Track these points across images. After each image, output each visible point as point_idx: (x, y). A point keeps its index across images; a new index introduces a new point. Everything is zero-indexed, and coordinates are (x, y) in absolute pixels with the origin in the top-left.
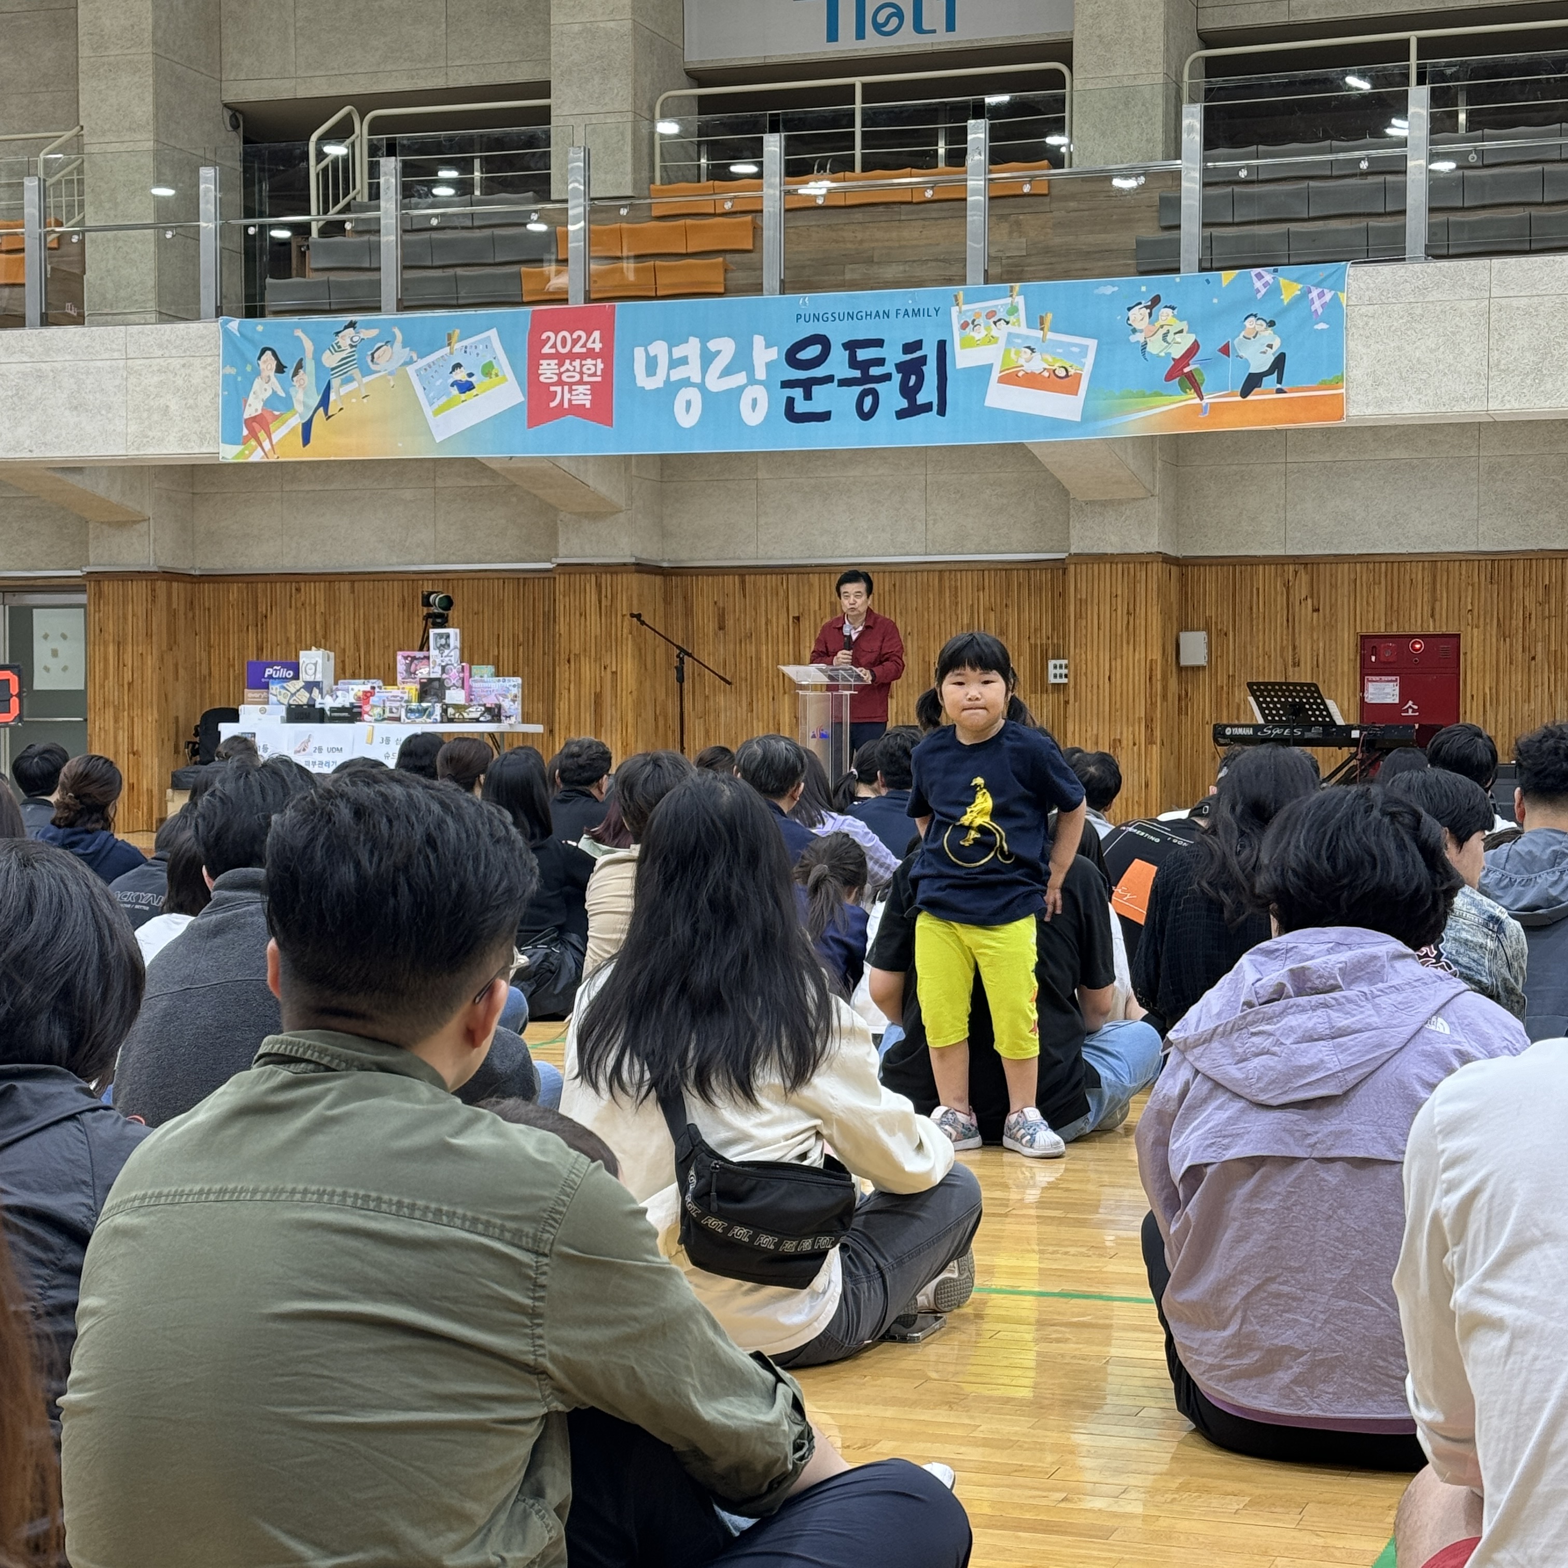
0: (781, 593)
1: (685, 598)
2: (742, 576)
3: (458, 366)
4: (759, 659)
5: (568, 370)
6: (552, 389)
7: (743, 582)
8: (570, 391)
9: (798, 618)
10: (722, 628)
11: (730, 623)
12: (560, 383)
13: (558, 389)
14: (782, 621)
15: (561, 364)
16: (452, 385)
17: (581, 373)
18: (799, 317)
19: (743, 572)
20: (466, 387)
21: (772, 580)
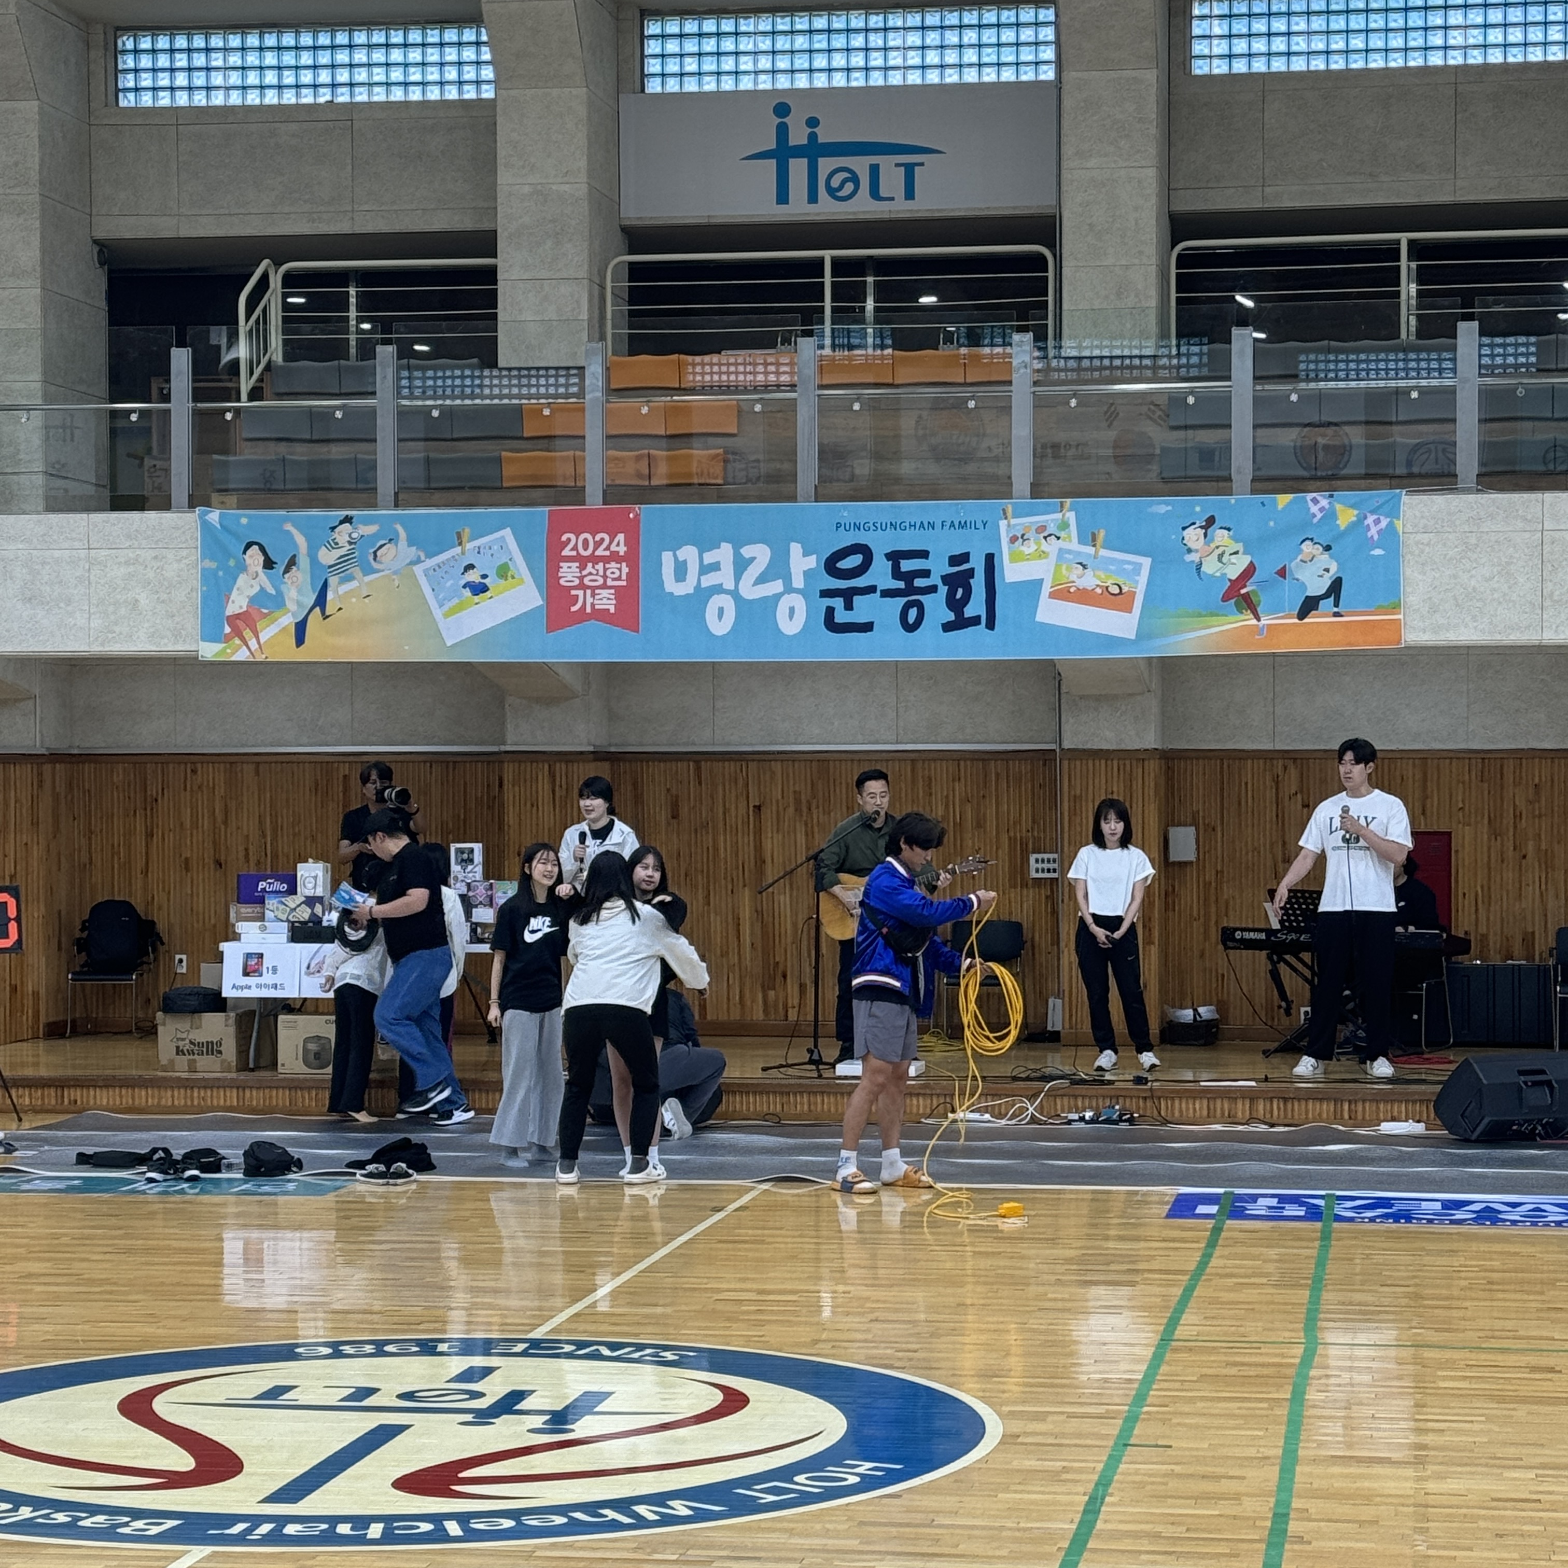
0: (741, 782)
1: (635, 785)
2: (697, 762)
3: (471, 567)
4: (716, 849)
5: (590, 574)
6: (573, 592)
7: (698, 769)
8: (593, 595)
9: (758, 808)
10: (675, 816)
11: (684, 811)
12: (582, 586)
13: (580, 593)
14: (742, 811)
15: (582, 567)
16: (464, 587)
17: (605, 577)
18: (838, 525)
19: (698, 758)
20: (479, 589)
21: (730, 767)
